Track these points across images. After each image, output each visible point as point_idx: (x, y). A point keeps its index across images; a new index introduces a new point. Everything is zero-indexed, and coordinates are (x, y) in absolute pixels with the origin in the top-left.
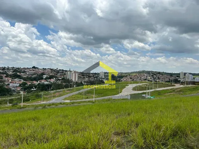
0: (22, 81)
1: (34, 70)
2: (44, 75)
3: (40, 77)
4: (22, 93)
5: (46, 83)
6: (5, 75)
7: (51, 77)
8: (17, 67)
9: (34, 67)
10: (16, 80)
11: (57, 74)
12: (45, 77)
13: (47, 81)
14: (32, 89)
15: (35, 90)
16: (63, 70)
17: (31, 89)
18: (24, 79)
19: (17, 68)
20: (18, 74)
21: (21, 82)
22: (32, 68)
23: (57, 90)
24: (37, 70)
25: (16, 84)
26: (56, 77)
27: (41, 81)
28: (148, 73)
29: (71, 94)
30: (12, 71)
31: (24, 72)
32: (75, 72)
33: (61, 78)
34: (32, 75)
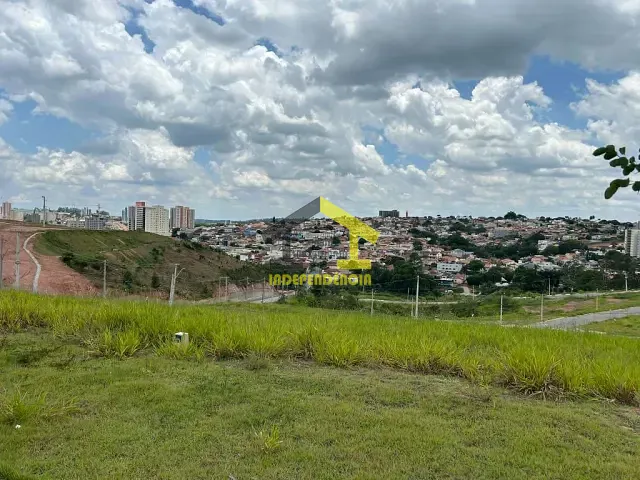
0: (472, 257)
1: (509, 226)
2: (543, 239)
3: (527, 248)
4: (467, 291)
5: (547, 266)
6: (429, 239)
7: (565, 248)
8: (462, 216)
9: (511, 215)
10: (454, 253)
11: (589, 238)
12: (543, 245)
13: (550, 260)
14: (498, 284)
15: (506, 288)
16: (615, 223)
17: (494, 282)
18: (479, 252)
19: (461, 220)
20: (464, 236)
21: (467, 261)
22: (507, 217)
23: (577, 295)
24: (519, 222)
25: (454, 266)
26: (584, 248)
27: (529, 260)
30: (448, 227)
31: (482, 230)
33: (602, 250)
34: (505, 239)
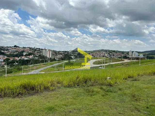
0: (6, 57)
1: (15, 49)
2: (24, 52)
3: (20, 54)
4: (6, 66)
5: (26, 59)
7: (30, 54)
8: (1, 46)
9: (15, 46)
10: (1, 56)
11: (34, 52)
12: (24, 54)
13: (26, 57)
15: (17, 65)
16: (39, 49)
17: (13, 63)
20: (2, 51)
21: (5, 58)
22: (14, 46)
23: (35, 65)
24: (18, 48)
25: (1, 60)
26: (34, 54)
27: (21, 57)
28: (106, 51)
29: (46, 68)
31: (7, 50)
32: (49, 50)
33: (38, 55)
34: (14, 52)
